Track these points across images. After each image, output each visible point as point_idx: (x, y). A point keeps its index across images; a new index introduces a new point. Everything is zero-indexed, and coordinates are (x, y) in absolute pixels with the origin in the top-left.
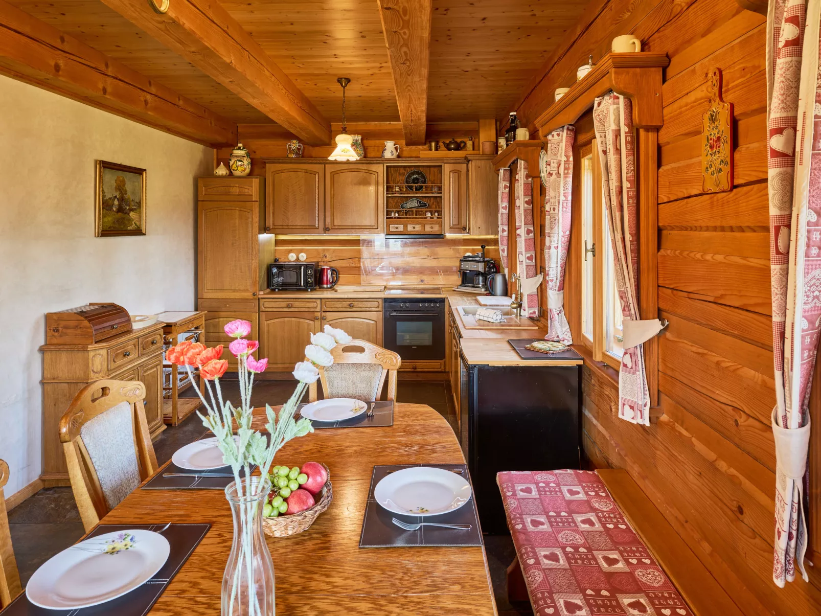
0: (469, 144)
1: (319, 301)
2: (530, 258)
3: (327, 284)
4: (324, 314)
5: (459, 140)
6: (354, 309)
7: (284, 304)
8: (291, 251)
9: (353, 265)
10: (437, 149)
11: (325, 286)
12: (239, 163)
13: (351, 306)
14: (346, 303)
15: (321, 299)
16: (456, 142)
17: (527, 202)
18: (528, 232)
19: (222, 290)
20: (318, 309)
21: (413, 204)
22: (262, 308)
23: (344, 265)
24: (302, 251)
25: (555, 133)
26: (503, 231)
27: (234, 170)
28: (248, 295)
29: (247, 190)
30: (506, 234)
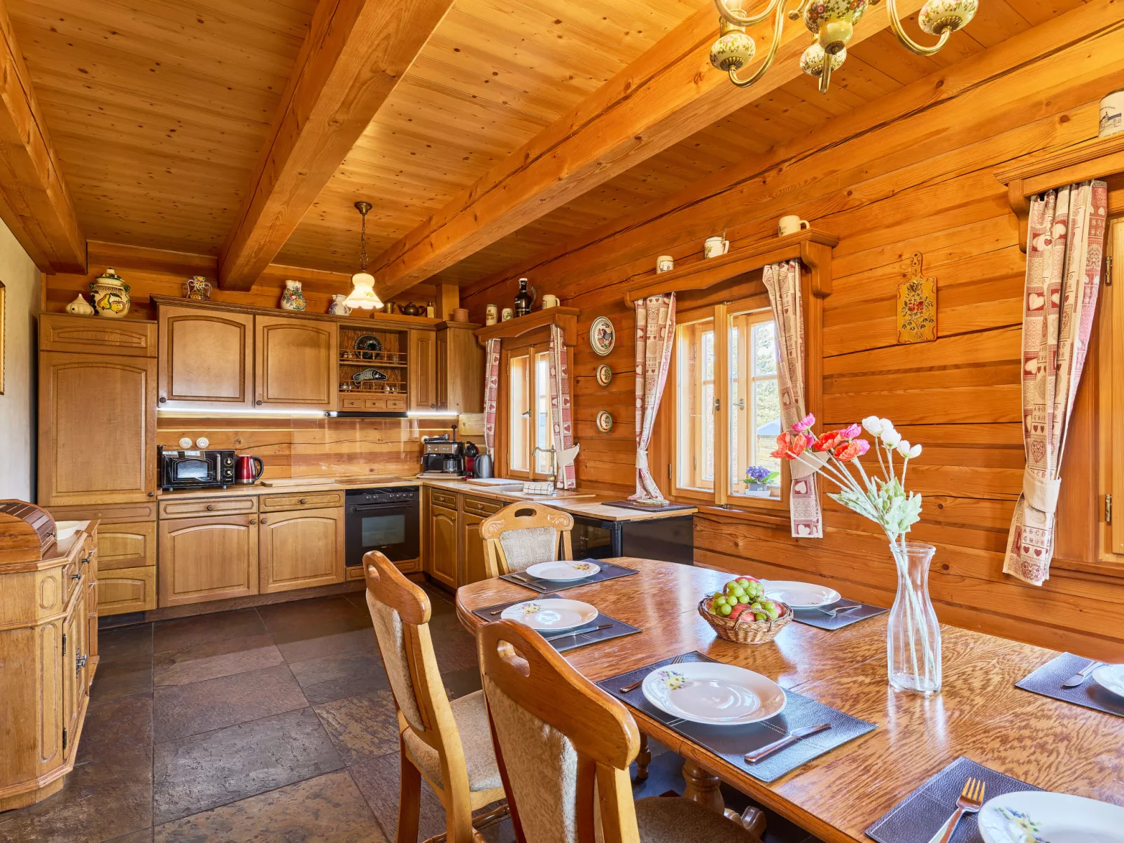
0: (431, 310)
1: (255, 499)
2: (567, 429)
3: (248, 478)
4: (262, 516)
5: (418, 305)
6: (306, 506)
7: (202, 507)
8: (183, 435)
9: (281, 453)
10: (392, 312)
11: (245, 481)
12: (113, 299)
13: (302, 502)
14: (295, 500)
15: (259, 496)
16: (414, 307)
17: (564, 371)
18: (566, 402)
19: (88, 492)
20: (255, 509)
21: (367, 375)
22: (163, 515)
23: (266, 453)
24: (201, 435)
25: (654, 298)
26: (491, 407)
27: (103, 308)
28: (141, 497)
29: (135, 340)
30: (494, 410)
